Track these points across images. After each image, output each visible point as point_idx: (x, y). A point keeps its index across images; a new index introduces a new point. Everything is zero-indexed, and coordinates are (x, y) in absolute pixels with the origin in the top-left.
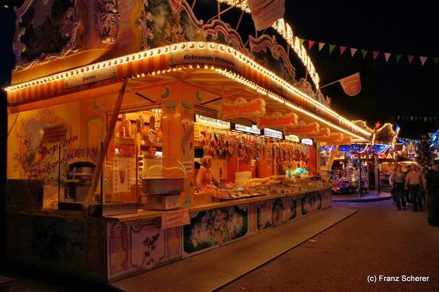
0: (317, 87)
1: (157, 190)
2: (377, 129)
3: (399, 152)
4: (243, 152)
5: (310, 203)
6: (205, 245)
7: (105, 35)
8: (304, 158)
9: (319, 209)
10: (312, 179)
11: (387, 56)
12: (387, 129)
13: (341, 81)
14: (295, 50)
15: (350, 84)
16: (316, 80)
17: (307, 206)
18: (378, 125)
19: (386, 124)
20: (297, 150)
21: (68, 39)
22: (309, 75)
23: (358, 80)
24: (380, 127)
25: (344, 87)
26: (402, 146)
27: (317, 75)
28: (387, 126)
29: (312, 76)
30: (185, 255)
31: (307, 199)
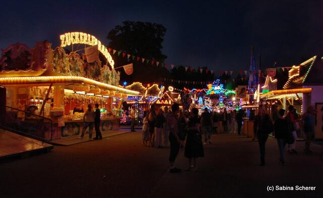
0: (113, 67)
1: (55, 115)
2: (148, 87)
3: (176, 99)
4: (78, 101)
5: (106, 126)
6: (66, 136)
7: (44, 68)
8: (104, 103)
9: (111, 129)
10: (108, 114)
11: (143, 60)
12: (155, 88)
13: (124, 67)
14: (102, 52)
15: (128, 68)
16: (112, 64)
17: (104, 127)
18: (149, 85)
19: (154, 85)
20: (101, 100)
21: (29, 66)
22: (108, 62)
23: (132, 67)
24: (150, 86)
25: (125, 70)
26: (178, 95)
27: (113, 61)
28: (155, 86)
29: (110, 62)
30: (62, 138)
31: (105, 124)
